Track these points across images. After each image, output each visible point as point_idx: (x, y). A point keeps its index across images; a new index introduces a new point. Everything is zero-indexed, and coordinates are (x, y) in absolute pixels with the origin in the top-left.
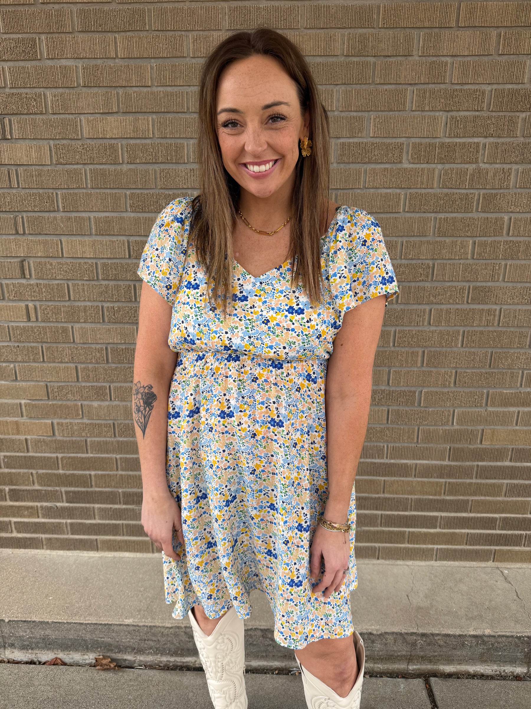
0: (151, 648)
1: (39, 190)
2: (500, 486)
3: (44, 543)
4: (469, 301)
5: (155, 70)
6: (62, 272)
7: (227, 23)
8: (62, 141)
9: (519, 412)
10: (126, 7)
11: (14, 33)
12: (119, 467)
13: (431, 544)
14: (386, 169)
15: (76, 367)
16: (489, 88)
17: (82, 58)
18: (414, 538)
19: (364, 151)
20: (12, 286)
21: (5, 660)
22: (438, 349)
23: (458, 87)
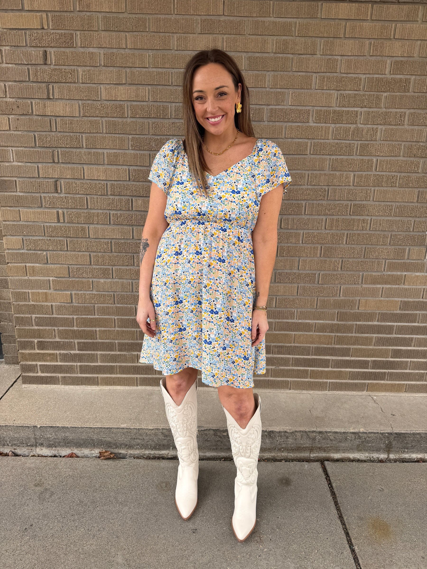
0: (138, 445)
1: (70, 133)
2: (371, 338)
3: (60, 380)
4: (351, 214)
5: (151, 57)
6: (83, 189)
7: (199, 29)
8: (87, 101)
9: (383, 288)
10: (134, 16)
11: (59, 29)
12: (116, 325)
13: (326, 379)
14: (298, 126)
15: (90, 254)
16: (364, 76)
17: (104, 48)
18: (314, 375)
19: (285, 114)
20: (48, 198)
21: (36, 455)
22: (330, 245)
23: (345, 75)
